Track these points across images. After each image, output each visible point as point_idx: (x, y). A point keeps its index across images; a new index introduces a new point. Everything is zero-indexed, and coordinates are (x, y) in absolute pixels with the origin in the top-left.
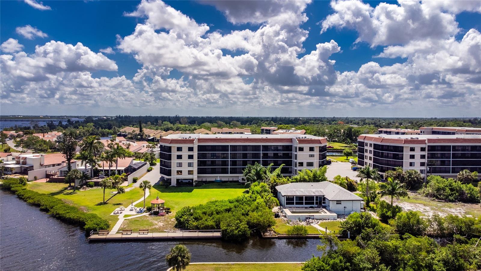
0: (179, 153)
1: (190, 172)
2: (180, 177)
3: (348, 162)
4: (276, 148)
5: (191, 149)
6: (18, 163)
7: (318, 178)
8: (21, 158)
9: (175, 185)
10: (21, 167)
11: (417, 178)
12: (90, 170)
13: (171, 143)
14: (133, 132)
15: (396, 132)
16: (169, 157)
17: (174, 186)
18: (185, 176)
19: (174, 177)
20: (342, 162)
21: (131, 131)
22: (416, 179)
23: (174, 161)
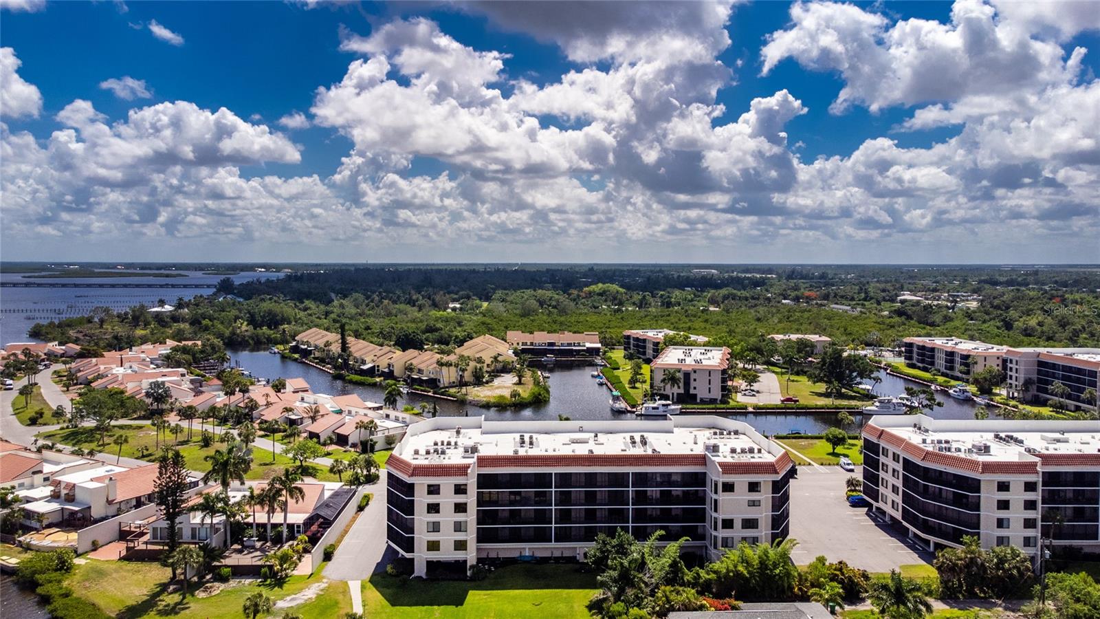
0: (433, 499)
1: (460, 546)
2: (434, 556)
3: (838, 464)
4: (667, 479)
5: (460, 490)
6: (55, 497)
7: (771, 570)
8: (63, 485)
9: (424, 577)
10: (62, 509)
11: (1018, 569)
12: (221, 526)
13: (412, 475)
14: (325, 346)
15: (946, 351)
16: (409, 508)
17: (421, 577)
18: (447, 553)
19: (421, 556)
20: (822, 464)
21: (321, 343)
22: (1015, 572)
23: (421, 518)
